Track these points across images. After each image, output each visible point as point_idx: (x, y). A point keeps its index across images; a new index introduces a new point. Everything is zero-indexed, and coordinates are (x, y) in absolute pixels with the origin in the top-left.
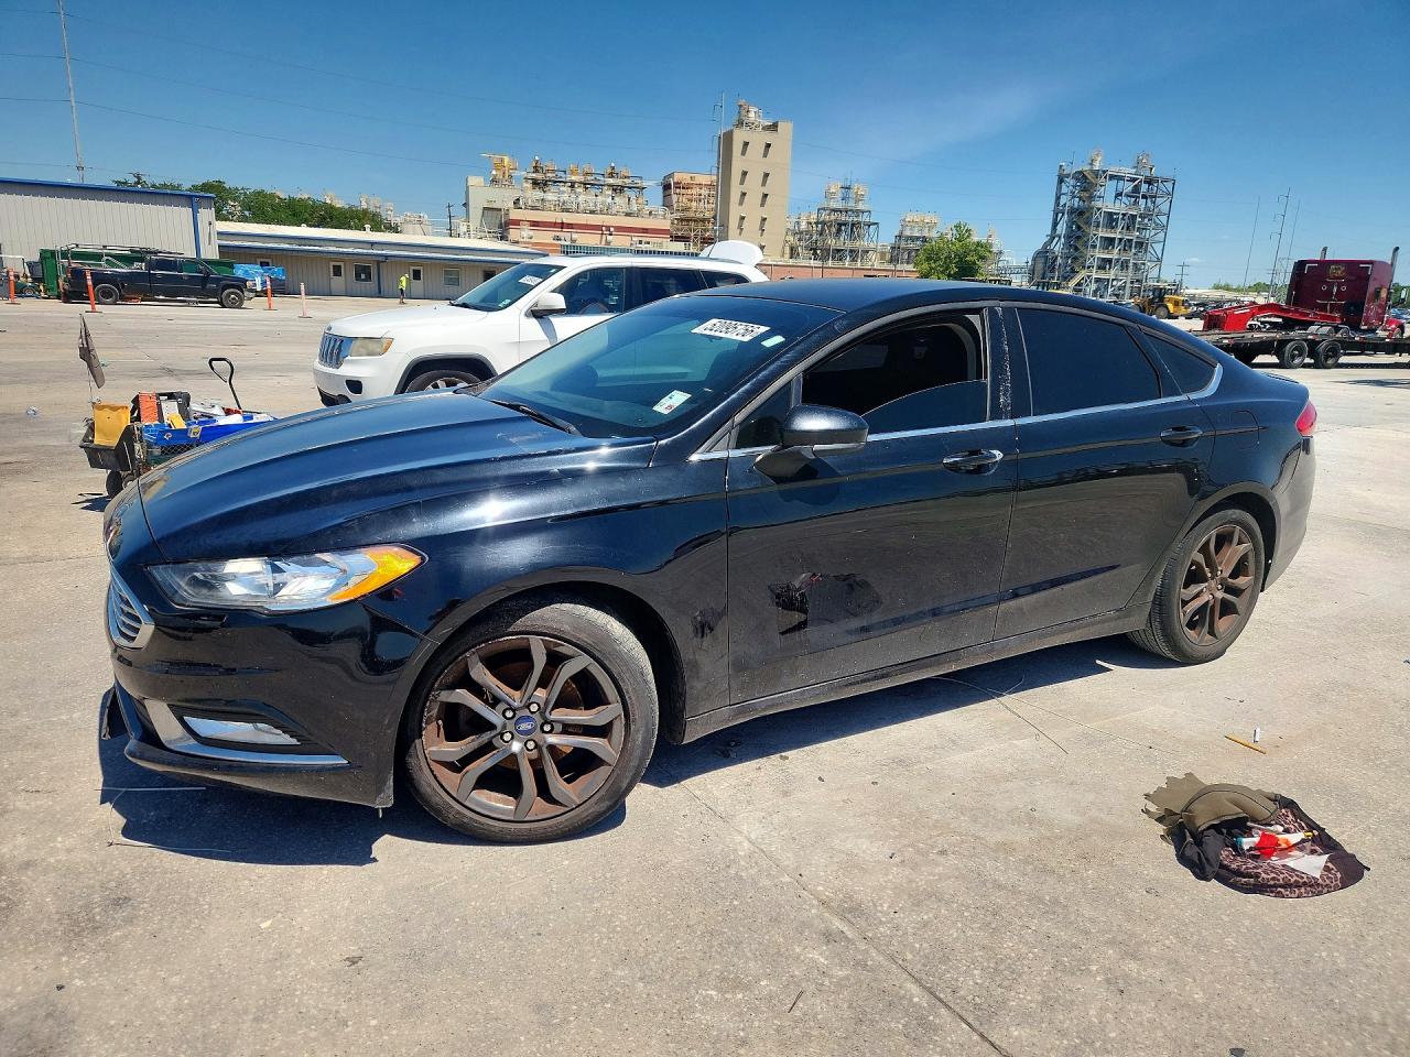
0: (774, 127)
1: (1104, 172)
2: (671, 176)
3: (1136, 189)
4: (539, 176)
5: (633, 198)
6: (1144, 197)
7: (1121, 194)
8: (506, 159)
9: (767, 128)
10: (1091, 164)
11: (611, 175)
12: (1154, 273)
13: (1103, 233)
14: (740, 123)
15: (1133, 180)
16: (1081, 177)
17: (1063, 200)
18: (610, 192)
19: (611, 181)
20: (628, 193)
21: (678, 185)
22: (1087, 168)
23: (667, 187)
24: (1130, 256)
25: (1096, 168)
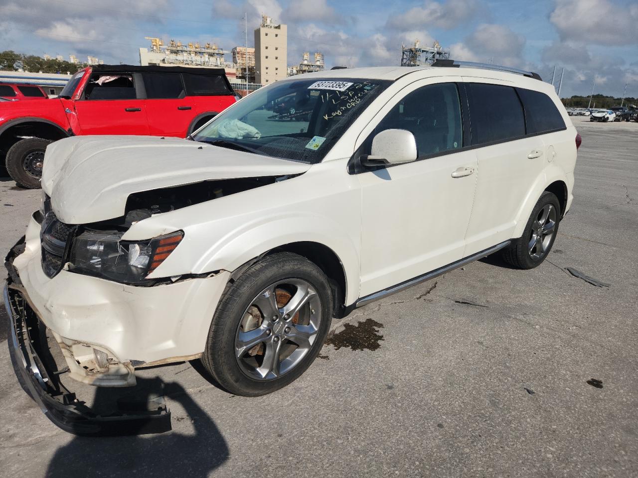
0: (279, 27)
1: (420, 49)
2: (236, 48)
3: (434, 57)
4: (174, 49)
5: (218, 59)
7: (427, 59)
8: (158, 40)
9: (276, 28)
11: (208, 48)
15: (433, 53)
16: (411, 51)
18: (207, 56)
19: (209, 51)
20: (216, 56)
21: (238, 53)
22: (413, 47)
23: (234, 53)
25: (416, 47)
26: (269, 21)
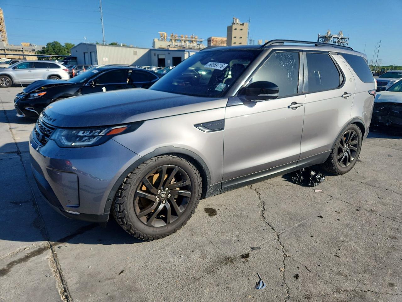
1: (332, 36)
2: (211, 38)
3: (339, 41)
4: (173, 38)
6: (341, 43)
7: (335, 42)
9: (241, 24)
10: (328, 34)
11: (192, 38)
14: (234, 24)
15: (338, 38)
16: (324, 37)
20: (198, 43)
21: (212, 40)
22: (326, 35)
23: (209, 41)
25: (329, 35)
26: (238, 21)
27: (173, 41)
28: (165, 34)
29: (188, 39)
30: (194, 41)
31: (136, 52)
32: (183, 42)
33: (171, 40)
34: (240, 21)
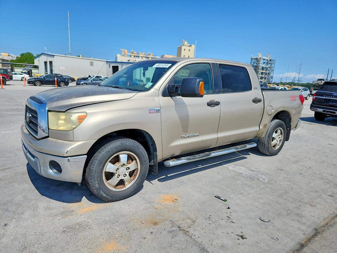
0: (190, 46)
4: (133, 55)
6: (269, 63)
7: (265, 63)
10: (258, 56)
11: (149, 55)
12: (271, 80)
13: (261, 71)
14: (183, 45)
15: (267, 60)
16: (257, 59)
17: (252, 64)
24: (266, 76)
25: (260, 57)
26: (186, 43)
27: (133, 57)
28: (126, 51)
29: (145, 56)
30: (149, 58)
31: (92, 62)
32: (140, 58)
33: (131, 56)
34: (188, 43)
